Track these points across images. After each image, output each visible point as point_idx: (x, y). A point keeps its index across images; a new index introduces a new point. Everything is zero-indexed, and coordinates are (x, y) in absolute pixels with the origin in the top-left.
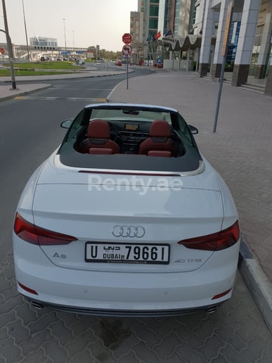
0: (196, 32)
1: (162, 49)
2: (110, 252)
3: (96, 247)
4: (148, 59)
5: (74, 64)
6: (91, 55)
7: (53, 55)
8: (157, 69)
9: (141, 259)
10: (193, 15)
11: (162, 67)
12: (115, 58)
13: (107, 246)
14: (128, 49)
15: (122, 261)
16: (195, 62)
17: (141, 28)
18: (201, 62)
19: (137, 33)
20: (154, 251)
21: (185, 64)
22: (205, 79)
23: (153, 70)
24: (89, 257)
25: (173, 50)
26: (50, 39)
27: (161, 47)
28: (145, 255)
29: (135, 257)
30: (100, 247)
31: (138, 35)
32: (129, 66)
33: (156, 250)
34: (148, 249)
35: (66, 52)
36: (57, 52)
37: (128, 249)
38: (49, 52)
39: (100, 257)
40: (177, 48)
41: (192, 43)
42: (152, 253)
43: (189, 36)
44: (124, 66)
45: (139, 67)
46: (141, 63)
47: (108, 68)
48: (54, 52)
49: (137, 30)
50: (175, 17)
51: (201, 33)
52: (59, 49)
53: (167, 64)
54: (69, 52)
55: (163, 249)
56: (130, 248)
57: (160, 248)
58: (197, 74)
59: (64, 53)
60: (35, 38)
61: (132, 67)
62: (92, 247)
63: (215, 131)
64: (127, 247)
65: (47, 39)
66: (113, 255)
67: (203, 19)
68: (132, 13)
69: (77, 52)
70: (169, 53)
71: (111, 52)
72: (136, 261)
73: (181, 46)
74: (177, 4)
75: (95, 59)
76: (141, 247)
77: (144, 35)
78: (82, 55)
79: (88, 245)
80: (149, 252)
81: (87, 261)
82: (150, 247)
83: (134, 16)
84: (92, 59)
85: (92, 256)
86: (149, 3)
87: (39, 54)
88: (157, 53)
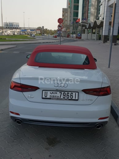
0: (101, 19)
1: (81, 28)
2: (53, 95)
3: (47, 92)
4: (73, 33)
5: (29, 36)
6: (39, 32)
7: (17, 32)
8: (78, 39)
9: (66, 98)
10: (98, 10)
11: (81, 38)
12: (53, 33)
13: (51, 92)
14: (61, 27)
15: (58, 99)
16: (101, 35)
17: (69, 17)
18: (103, 34)
19: (66, 19)
20: (72, 94)
21: (95, 36)
22: (106, 44)
23: (75, 40)
24: (44, 97)
25: (87, 29)
26: (15, 23)
27: (80, 27)
28: (68, 96)
29: (63, 97)
30: (49, 92)
31: (67, 21)
32: (61, 38)
33: (73, 94)
34: (69, 94)
35: (24, 30)
36: (19, 30)
37: (60, 94)
38: (14, 30)
39: (48, 97)
40: (90, 27)
41: (98, 24)
42: (71, 95)
43: (97, 20)
44: (58, 38)
45: (67, 38)
46: (68, 36)
47: (49, 39)
48: (17, 30)
49: (66, 18)
50: (88, 10)
51: (103, 19)
52: (20, 28)
53: (84, 36)
54: (26, 30)
55: (76, 94)
56: (61, 93)
57: (74, 93)
58: (102, 41)
59: (23, 31)
60: (7, 23)
61: (63, 38)
62: (45, 92)
63: (109, 67)
64: (60, 93)
65: (13, 23)
66: (54, 96)
67: (104, 12)
68: (63, 9)
69: (31, 30)
70: (85, 31)
71: (51, 30)
72: (64, 99)
73: (92, 26)
74: (89, 4)
75: (41, 34)
76: (66, 93)
77: (70, 21)
78: (33, 32)
79: (43, 91)
80: (70, 95)
81: (43, 98)
82: (70, 93)
83: (64, 11)
84: (39, 34)
85: (45, 96)
86: (73, 4)
87: (9, 31)
88: (78, 31)
